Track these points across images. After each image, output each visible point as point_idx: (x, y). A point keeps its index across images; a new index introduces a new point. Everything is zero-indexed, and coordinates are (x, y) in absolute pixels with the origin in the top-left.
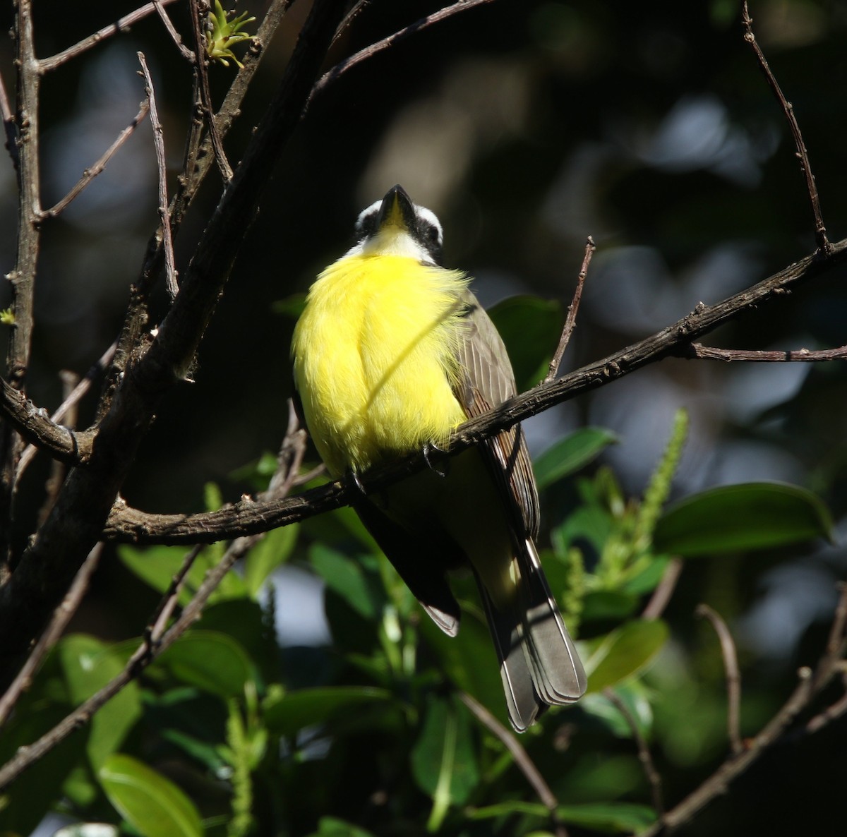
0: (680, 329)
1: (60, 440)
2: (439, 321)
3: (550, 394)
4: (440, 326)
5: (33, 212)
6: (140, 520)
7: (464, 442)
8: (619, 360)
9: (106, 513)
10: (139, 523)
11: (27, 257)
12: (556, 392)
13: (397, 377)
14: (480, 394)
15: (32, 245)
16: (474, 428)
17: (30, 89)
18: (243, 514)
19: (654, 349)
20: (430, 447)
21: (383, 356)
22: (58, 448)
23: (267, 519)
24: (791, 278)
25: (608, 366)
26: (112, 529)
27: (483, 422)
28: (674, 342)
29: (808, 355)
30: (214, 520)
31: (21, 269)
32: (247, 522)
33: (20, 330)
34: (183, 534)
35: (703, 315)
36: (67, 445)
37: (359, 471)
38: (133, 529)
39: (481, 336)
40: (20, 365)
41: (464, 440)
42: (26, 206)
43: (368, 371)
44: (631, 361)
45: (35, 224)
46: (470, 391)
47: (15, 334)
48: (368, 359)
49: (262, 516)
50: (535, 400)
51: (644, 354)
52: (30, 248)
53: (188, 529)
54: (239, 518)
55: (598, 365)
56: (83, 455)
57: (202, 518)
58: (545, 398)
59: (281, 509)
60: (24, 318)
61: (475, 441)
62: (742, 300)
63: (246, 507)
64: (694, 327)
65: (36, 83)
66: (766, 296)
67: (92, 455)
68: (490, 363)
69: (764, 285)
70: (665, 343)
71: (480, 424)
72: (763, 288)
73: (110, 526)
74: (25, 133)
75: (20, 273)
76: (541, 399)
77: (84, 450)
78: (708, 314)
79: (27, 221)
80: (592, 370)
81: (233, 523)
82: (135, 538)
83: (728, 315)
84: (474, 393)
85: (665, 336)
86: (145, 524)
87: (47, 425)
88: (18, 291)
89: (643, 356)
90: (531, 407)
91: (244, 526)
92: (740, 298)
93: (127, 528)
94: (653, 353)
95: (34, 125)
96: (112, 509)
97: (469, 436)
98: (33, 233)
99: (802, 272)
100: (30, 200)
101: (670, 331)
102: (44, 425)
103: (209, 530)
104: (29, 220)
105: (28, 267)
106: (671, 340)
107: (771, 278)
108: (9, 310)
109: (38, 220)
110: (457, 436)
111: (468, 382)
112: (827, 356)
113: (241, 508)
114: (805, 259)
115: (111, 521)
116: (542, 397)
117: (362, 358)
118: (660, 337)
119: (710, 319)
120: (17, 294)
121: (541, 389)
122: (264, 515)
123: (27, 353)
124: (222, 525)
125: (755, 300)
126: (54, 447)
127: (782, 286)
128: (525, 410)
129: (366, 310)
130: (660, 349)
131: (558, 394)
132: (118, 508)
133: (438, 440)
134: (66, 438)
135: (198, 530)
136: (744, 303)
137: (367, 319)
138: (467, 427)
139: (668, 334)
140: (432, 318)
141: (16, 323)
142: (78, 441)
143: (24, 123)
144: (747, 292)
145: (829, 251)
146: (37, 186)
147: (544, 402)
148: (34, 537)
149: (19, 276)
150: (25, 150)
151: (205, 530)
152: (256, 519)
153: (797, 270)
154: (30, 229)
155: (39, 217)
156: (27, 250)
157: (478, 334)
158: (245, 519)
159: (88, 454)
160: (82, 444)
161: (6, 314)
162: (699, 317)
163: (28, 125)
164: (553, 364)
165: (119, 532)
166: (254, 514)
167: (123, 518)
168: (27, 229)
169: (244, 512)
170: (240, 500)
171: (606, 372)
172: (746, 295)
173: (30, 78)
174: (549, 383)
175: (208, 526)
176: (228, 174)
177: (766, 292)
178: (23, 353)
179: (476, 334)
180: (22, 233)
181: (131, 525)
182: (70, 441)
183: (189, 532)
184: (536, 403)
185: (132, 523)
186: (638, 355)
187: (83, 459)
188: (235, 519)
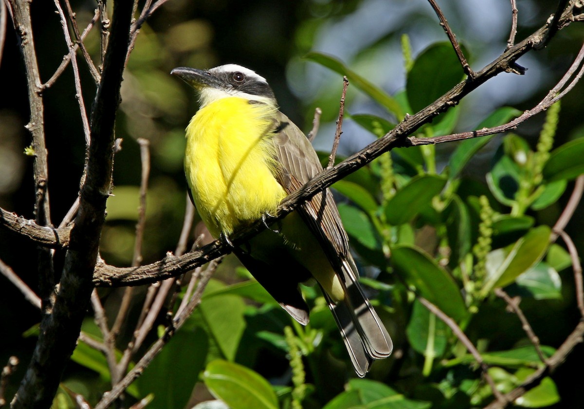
0: (397, 131)
1: (46, 237)
2: (261, 138)
3: (329, 177)
4: (262, 142)
5: (36, 86)
6: (112, 273)
7: (285, 211)
8: (365, 153)
9: (92, 270)
10: (112, 275)
11: (36, 113)
12: (332, 176)
13: (240, 175)
14: (295, 178)
15: (38, 106)
16: (290, 201)
17: (25, 11)
18: (168, 265)
19: (384, 145)
20: (267, 216)
21: (231, 165)
22: (45, 242)
23: (181, 267)
24: (455, 95)
25: (359, 157)
26: (97, 280)
27: (295, 197)
28: (394, 140)
29: (487, 131)
30: (152, 269)
31: (34, 121)
32: (171, 270)
33: (39, 158)
34: (136, 279)
35: (409, 121)
36: (51, 239)
37: (228, 234)
38: (109, 279)
39: (292, 141)
40: (42, 179)
41: (285, 209)
42: (31, 83)
43: (225, 175)
44: (372, 153)
45: (38, 93)
46: (287, 177)
47: (36, 161)
48: (224, 168)
49: (178, 265)
50: (321, 182)
51: (379, 148)
52: (37, 108)
53: (139, 276)
54: (166, 268)
55: (354, 157)
56: (63, 243)
57: (146, 269)
58: (327, 180)
59: (188, 260)
60: (41, 151)
61: (292, 209)
62: (430, 111)
63: (170, 260)
64: (405, 129)
65: (28, 7)
66: (443, 106)
67: (70, 242)
68: (299, 157)
69: (441, 100)
70: (390, 141)
71: (293, 199)
72: (441, 102)
73: (95, 278)
74: (24, 39)
75: (34, 124)
76: (325, 181)
77: (63, 240)
78: (412, 120)
79: (33, 92)
80: (351, 160)
81: (163, 271)
82: (111, 284)
83: (423, 120)
84: (290, 178)
85: (389, 136)
86: (115, 275)
87: (35, 230)
88: (34, 135)
89: (379, 150)
90: (320, 186)
91: (169, 272)
92: (428, 109)
93: (105, 279)
94: (383, 147)
95: (30, 33)
96: (95, 267)
97: (288, 206)
98: (38, 99)
99: (461, 90)
100: (33, 79)
101: (392, 133)
102: (33, 230)
103: (150, 276)
104: (34, 91)
105: (38, 120)
106: (393, 139)
107: (445, 96)
108: (30, 146)
109: (39, 91)
110: (281, 207)
111: (285, 172)
112: (501, 129)
113: (166, 261)
114: (462, 82)
115: (95, 275)
116: (325, 179)
117: (221, 167)
118: (387, 137)
119: (413, 124)
120: (34, 137)
121: (324, 174)
122: (180, 264)
123: (46, 171)
124: (157, 272)
125: (437, 110)
126: (42, 241)
127: (451, 100)
128: (317, 188)
129: (219, 138)
130: (387, 144)
131: (334, 177)
132: (100, 266)
133: (270, 211)
134: (50, 235)
135: (145, 277)
136: (431, 112)
137: (220, 143)
138: (286, 201)
139: (391, 135)
140: (256, 136)
141: (36, 154)
142: (59, 235)
143: (22, 33)
144: (432, 105)
145: (474, 77)
146: (37, 69)
147: (327, 182)
148: (58, 286)
149: (33, 126)
150: (26, 49)
151: (148, 276)
152: (175, 268)
153: (458, 90)
154: (36, 96)
155: (40, 88)
156: (36, 109)
157: (290, 141)
158: (169, 268)
159: (67, 241)
160: (62, 236)
161: (28, 149)
162: (407, 123)
163: (25, 34)
164: (331, 158)
165: (101, 281)
166: (174, 264)
167: (102, 272)
168: (33, 97)
169: (168, 264)
170: (166, 256)
171: (359, 161)
172: (431, 107)
173: (23, 5)
174: (329, 170)
175: (149, 274)
176: (98, 79)
177: (443, 104)
178: (42, 172)
179: (288, 141)
180: (31, 99)
181: (107, 277)
182: (53, 236)
183: (140, 278)
184: (322, 184)
185: (107, 275)
186: (375, 149)
187: (64, 245)
188: (164, 268)
